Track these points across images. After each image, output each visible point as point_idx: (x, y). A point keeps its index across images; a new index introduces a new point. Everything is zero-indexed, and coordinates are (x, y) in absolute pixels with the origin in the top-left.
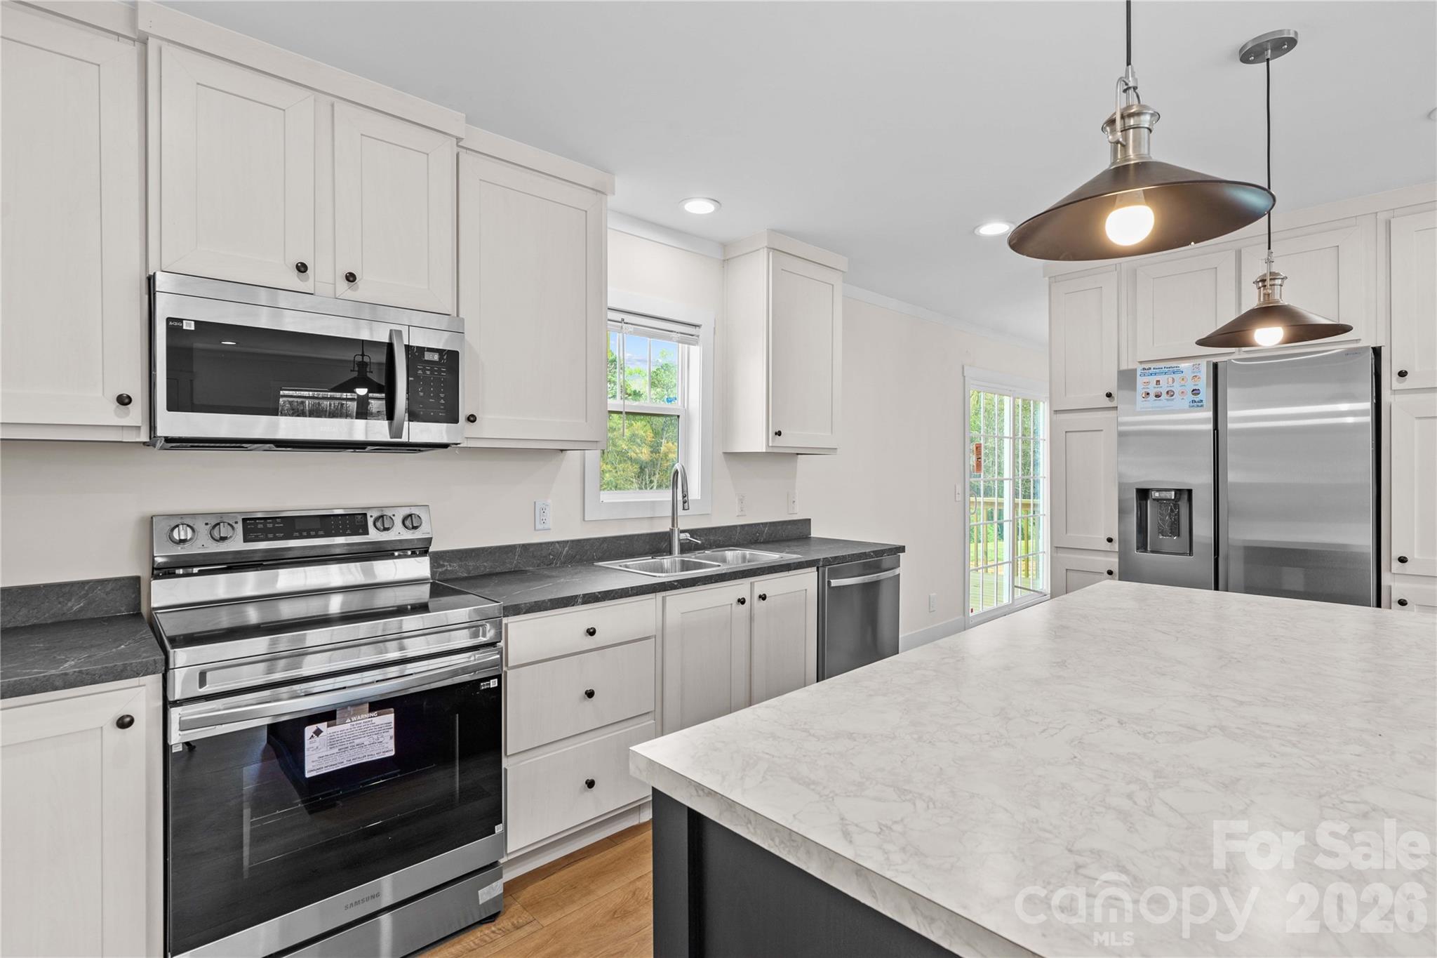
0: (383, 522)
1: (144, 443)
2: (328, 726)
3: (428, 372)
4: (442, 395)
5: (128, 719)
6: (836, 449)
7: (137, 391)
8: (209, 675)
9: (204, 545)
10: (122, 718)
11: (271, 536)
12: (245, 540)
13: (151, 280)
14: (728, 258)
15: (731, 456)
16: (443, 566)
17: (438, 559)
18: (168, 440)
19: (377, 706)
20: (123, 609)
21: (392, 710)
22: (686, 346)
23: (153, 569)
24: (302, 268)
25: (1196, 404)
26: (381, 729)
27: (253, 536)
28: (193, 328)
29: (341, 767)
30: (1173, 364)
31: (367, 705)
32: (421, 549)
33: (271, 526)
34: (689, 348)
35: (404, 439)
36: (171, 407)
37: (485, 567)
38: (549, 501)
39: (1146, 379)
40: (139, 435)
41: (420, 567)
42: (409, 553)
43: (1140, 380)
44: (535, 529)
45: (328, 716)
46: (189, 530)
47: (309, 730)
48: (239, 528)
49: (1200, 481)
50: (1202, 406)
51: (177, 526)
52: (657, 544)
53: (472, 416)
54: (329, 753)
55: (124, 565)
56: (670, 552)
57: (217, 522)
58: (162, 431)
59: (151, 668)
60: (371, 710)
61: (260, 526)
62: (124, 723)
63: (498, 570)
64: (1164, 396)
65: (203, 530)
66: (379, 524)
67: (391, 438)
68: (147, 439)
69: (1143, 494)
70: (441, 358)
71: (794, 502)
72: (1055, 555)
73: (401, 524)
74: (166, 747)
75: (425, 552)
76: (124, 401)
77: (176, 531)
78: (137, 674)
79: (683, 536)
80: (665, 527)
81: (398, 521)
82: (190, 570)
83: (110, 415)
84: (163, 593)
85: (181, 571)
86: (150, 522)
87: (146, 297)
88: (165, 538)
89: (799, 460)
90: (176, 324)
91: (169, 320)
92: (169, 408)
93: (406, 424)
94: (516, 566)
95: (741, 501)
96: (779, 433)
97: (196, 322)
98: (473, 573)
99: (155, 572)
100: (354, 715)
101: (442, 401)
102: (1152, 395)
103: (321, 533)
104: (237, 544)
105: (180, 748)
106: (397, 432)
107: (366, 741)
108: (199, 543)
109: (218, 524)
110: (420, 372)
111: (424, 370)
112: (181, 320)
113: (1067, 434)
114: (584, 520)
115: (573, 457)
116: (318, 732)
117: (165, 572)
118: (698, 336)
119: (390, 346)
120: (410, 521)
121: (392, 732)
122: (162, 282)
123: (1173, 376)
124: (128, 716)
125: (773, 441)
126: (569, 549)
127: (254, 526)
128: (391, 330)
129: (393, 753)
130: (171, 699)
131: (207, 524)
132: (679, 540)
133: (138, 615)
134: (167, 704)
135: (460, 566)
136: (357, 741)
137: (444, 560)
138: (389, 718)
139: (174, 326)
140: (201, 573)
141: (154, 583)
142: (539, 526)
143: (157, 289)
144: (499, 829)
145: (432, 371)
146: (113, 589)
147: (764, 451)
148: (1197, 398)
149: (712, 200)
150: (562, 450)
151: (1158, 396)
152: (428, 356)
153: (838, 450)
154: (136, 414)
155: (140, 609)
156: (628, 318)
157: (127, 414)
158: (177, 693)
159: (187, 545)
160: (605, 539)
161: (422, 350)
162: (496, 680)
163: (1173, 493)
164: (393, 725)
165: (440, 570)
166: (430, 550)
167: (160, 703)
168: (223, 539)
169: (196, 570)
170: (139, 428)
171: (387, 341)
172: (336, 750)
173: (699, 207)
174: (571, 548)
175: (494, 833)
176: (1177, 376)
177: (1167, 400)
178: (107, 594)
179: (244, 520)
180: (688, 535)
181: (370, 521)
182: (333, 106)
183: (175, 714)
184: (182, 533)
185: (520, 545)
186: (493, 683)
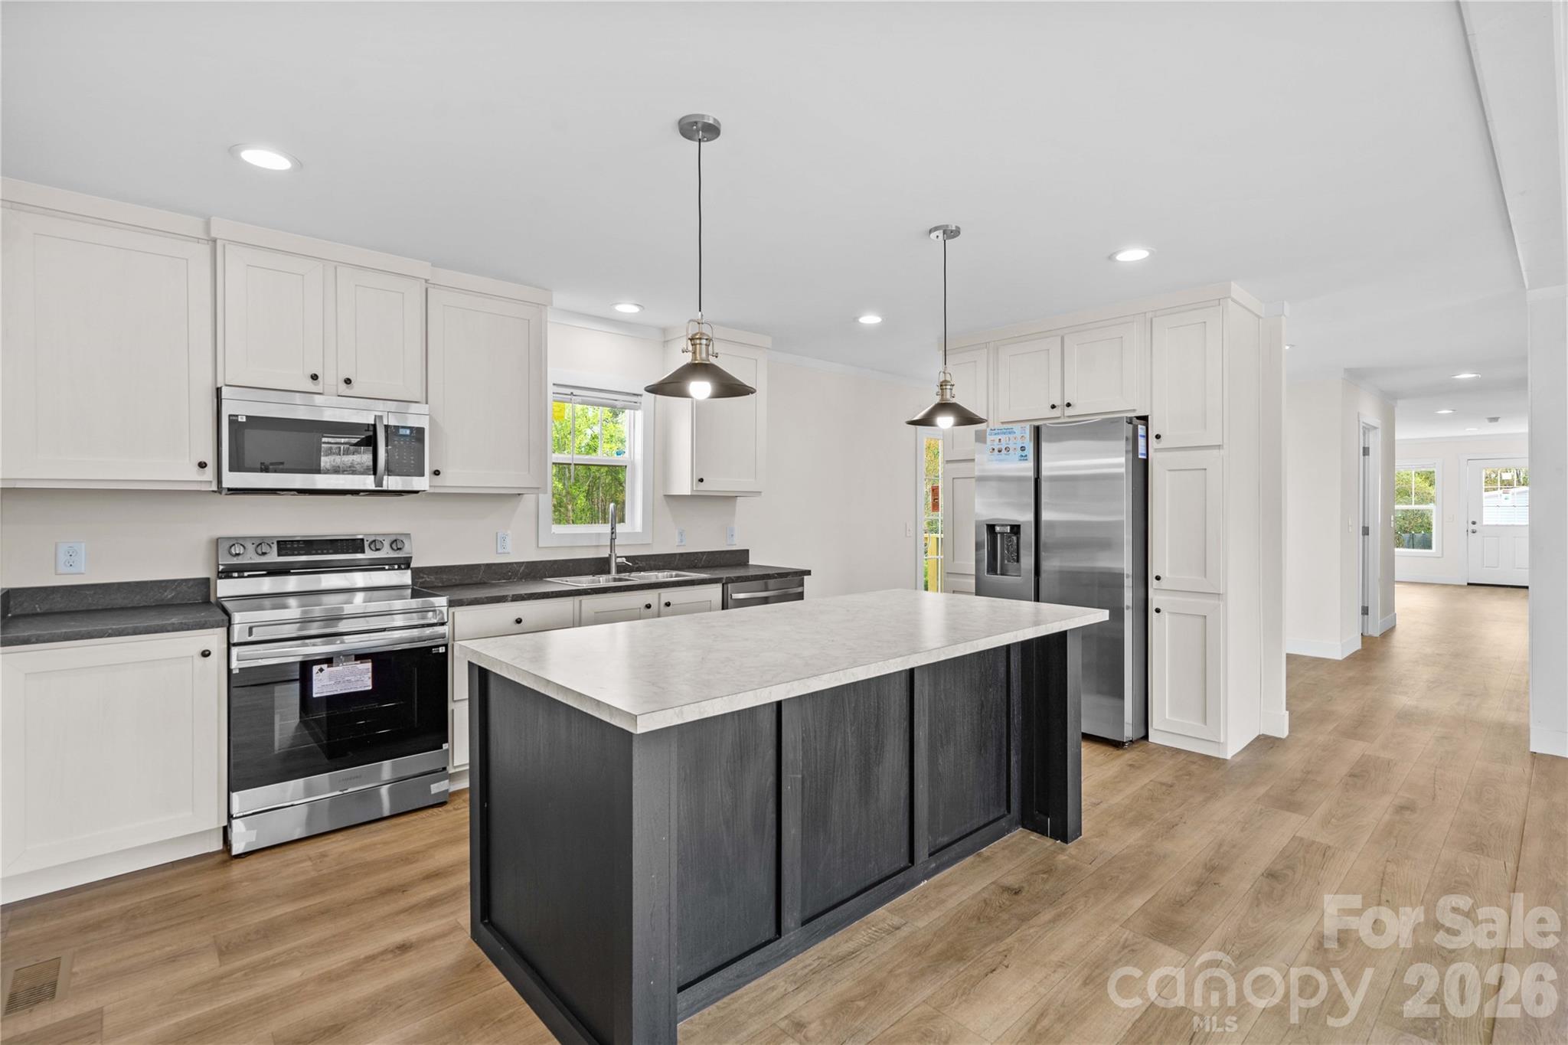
0: (375, 545)
1: (213, 491)
2: (328, 667)
3: (402, 443)
4: (412, 458)
5: (207, 653)
6: (760, 492)
7: (211, 461)
8: (254, 630)
9: (251, 557)
10: (204, 651)
11: (296, 552)
12: (279, 555)
13: (218, 391)
14: (666, 339)
15: (671, 498)
16: (423, 578)
17: (417, 573)
18: (229, 489)
19: (360, 657)
20: (199, 598)
21: (370, 660)
22: (632, 411)
23: (219, 572)
24: (315, 377)
25: (1024, 458)
26: (362, 673)
27: (284, 552)
28: (244, 420)
29: (336, 693)
30: (1009, 426)
31: (353, 657)
32: (405, 563)
33: (296, 546)
34: (634, 413)
35: (385, 488)
36: (231, 470)
37: (456, 579)
38: (509, 532)
39: (993, 437)
40: (211, 487)
41: (405, 578)
42: (396, 567)
43: (989, 438)
44: (497, 553)
45: (329, 660)
46: (242, 547)
47: (316, 668)
48: (275, 547)
49: (1026, 517)
50: (1026, 460)
51: (234, 545)
52: (600, 566)
53: (438, 471)
54: (328, 683)
55: (199, 570)
56: (609, 572)
57: (260, 543)
58: (225, 485)
59: (221, 624)
60: (356, 660)
61: (289, 546)
62: (206, 654)
63: (466, 582)
64: (1004, 451)
65: (251, 548)
66: (372, 546)
67: (376, 487)
68: (215, 489)
69: (991, 528)
70: (411, 432)
71: (732, 535)
72: (946, 579)
73: (389, 547)
74: (229, 670)
75: (408, 567)
76: (202, 465)
77: (233, 547)
78: (212, 627)
79: (619, 560)
80: (604, 553)
81: (386, 544)
82: (241, 574)
83: (193, 474)
84: (225, 588)
85: (236, 575)
86: (217, 541)
87: (215, 400)
88: (226, 552)
89: (738, 501)
90: (234, 418)
91: (230, 416)
92: (230, 470)
93: (385, 477)
94: (481, 579)
95: (681, 534)
96: (701, 480)
97: (247, 417)
98: (445, 584)
99: (220, 575)
100: (345, 662)
101: (412, 462)
102: (996, 450)
103: (331, 551)
104: (273, 557)
105: (237, 671)
106: (379, 483)
107: (353, 679)
108: (248, 556)
109: (261, 544)
110: (396, 442)
111: (399, 441)
112: (237, 416)
113: (955, 480)
114: (538, 546)
115: (529, 500)
116: (321, 670)
117: (227, 573)
118: (640, 403)
119: (374, 426)
120: (396, 543)
121: (370, 675)
122: (226, 392)
123: (1009, 435)
124: (208, 651)
125: (696, 487)
126: (525, 569)
127: (286, 546)
128: (376, 416)
129: (370, 688)
130: (232, 642)
131: (253, 544)
132: (616, 563)
133: (207, 602)
134: (230, 645)
135: (436, 579)
136: (347, 678)
137: (424, 573)
138: (368, 665)
139: (233, 420)
140: (249, 576)
141: (219, 581)
142: (499, 551)
143: (223, 397)
144: (445, 746)
145: (405, 442)
146: (192, 586)
147: (689, 494)
148: (1024, 453)
149: (637, 305)
150: (519, 494)
151: (1000, 451)
152: (402, 432)
153: (763, 494)
154: (209, 473)
155: (209, 599)
156: (576, 392)
157: (204, 473)
158: (235, 639)
159: (240, 557)
160: (555, 562)
161: (397, 428)
162: (444, 648)
163: (1009, 527)
164: (370, 670)
165: (421, 580)
166: (412, 566)
167: (226, 646)
168: (264, 554)
169: (246, 574)
170: (211, 482)
171: (373, 423)
172: (333, 682)
173: (627, 308)
174: (526, 567)
175: (442, 748)
176: (1011, 436)
177: (1006, 454)
178: (189, 588)
179: (278, 542)
180: (624, 559)
181: (366, 544)
182: (336, 268)
183: (235, 651)
184: (237, 549)
185: (483, 564)
186: (442, 650)
